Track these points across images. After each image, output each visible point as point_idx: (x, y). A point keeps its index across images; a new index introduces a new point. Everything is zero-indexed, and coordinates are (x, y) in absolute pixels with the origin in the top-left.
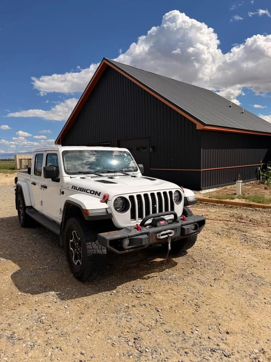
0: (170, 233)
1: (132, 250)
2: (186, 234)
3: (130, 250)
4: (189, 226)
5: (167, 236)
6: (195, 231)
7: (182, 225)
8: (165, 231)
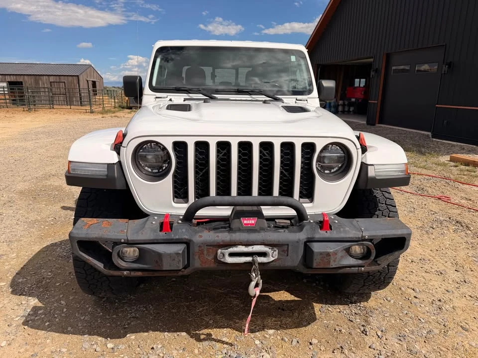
0: (264, 254)
1: (139, 274)
2: (315, 266)
3: (133, 274)
4: (331, 248)
5: (249, 259)
6: (360, 262)
7: (310, 240)
8: (247, 245)
